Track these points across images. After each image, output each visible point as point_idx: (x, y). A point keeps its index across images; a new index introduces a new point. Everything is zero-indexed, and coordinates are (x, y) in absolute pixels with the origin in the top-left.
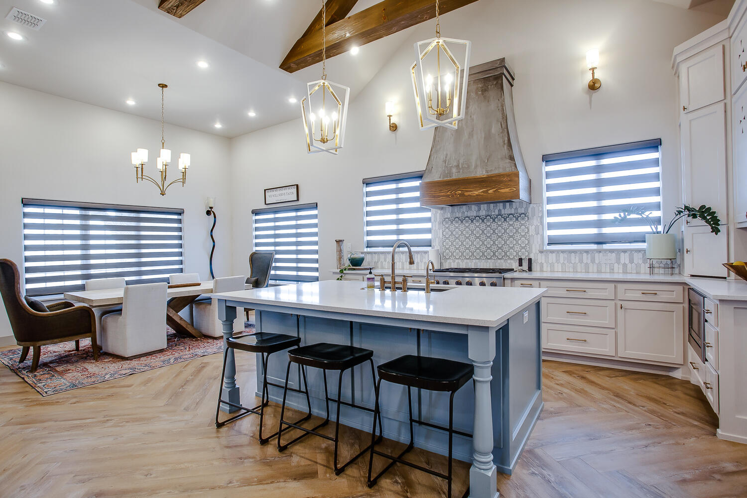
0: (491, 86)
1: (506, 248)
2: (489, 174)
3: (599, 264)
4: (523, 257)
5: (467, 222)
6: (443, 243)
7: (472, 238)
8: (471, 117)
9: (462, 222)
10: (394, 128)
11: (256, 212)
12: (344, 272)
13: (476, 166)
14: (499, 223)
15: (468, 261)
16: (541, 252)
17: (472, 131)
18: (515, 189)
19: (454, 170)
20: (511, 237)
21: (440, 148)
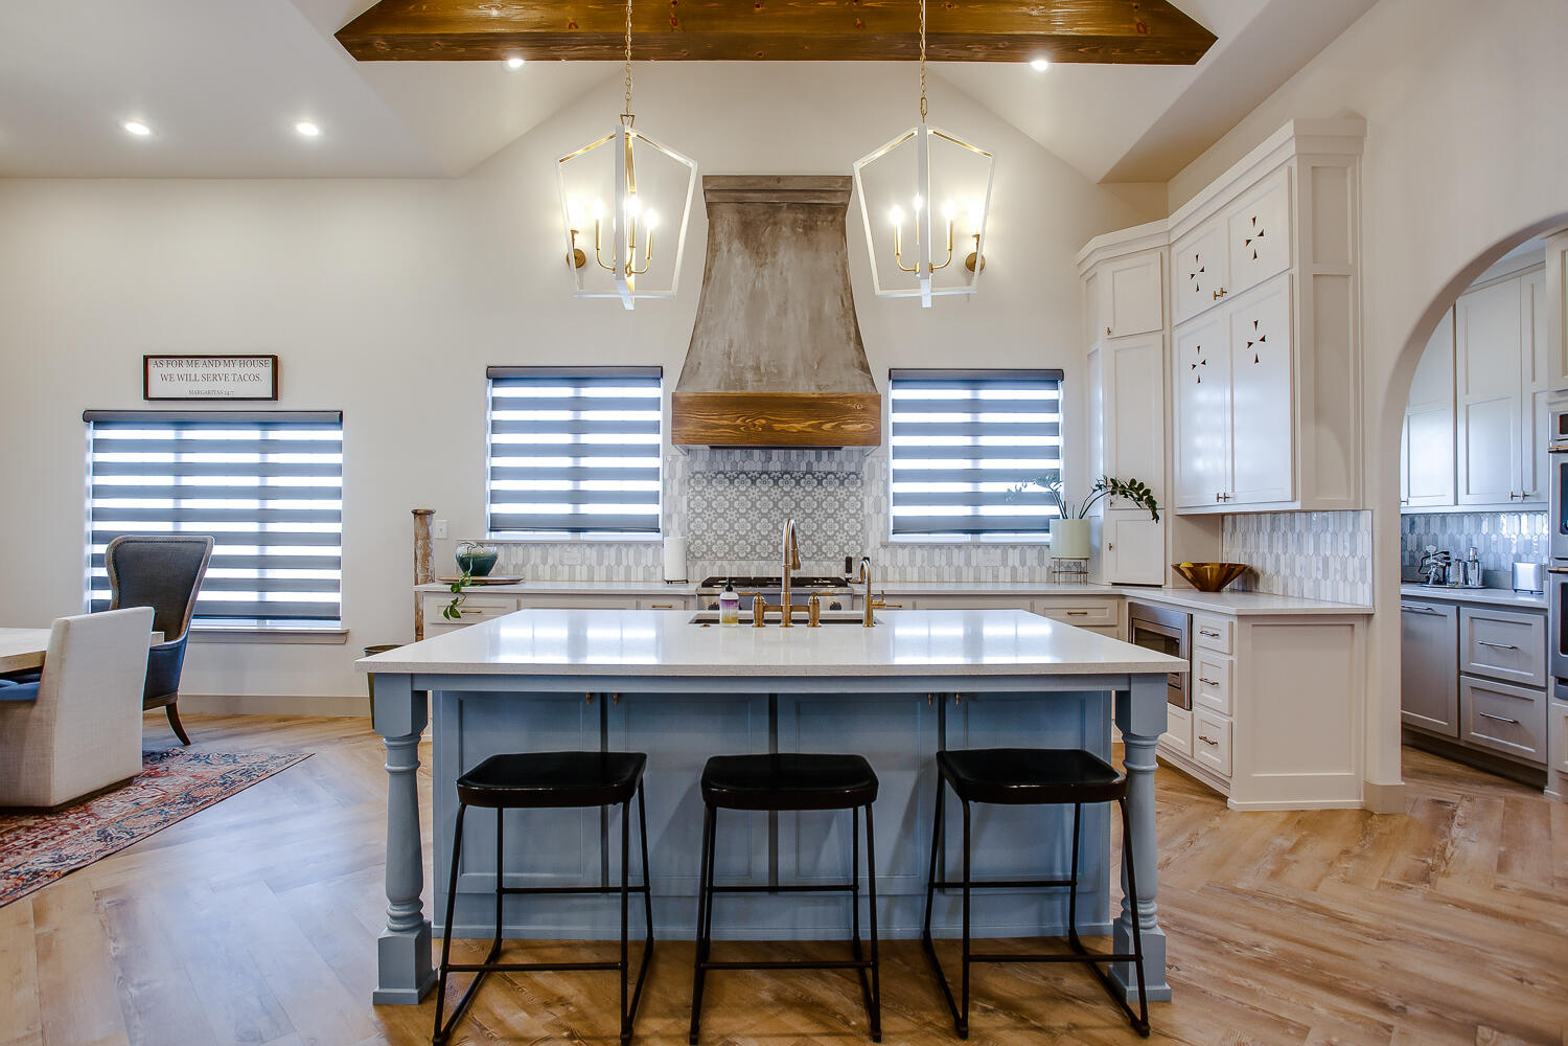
0: (823, 222)
1: (820, 538)
2: (823, 391)
3: (977, 568)
4: (852, 556)
5: (743, 482)
6: (689, 525)
7: (753, 516)
8: (781, 273)
9: (731, 482)
10: (580, 260)
11: (98, 419)
12: (464, 589)
13: (796, 374)
14: (809, 489)
15: (744, 563)
16: (885, 546)
17: (785, 303)
18: (872, 427)
19: (749, 376)
20: (831, 516)
21: (716, 325)
